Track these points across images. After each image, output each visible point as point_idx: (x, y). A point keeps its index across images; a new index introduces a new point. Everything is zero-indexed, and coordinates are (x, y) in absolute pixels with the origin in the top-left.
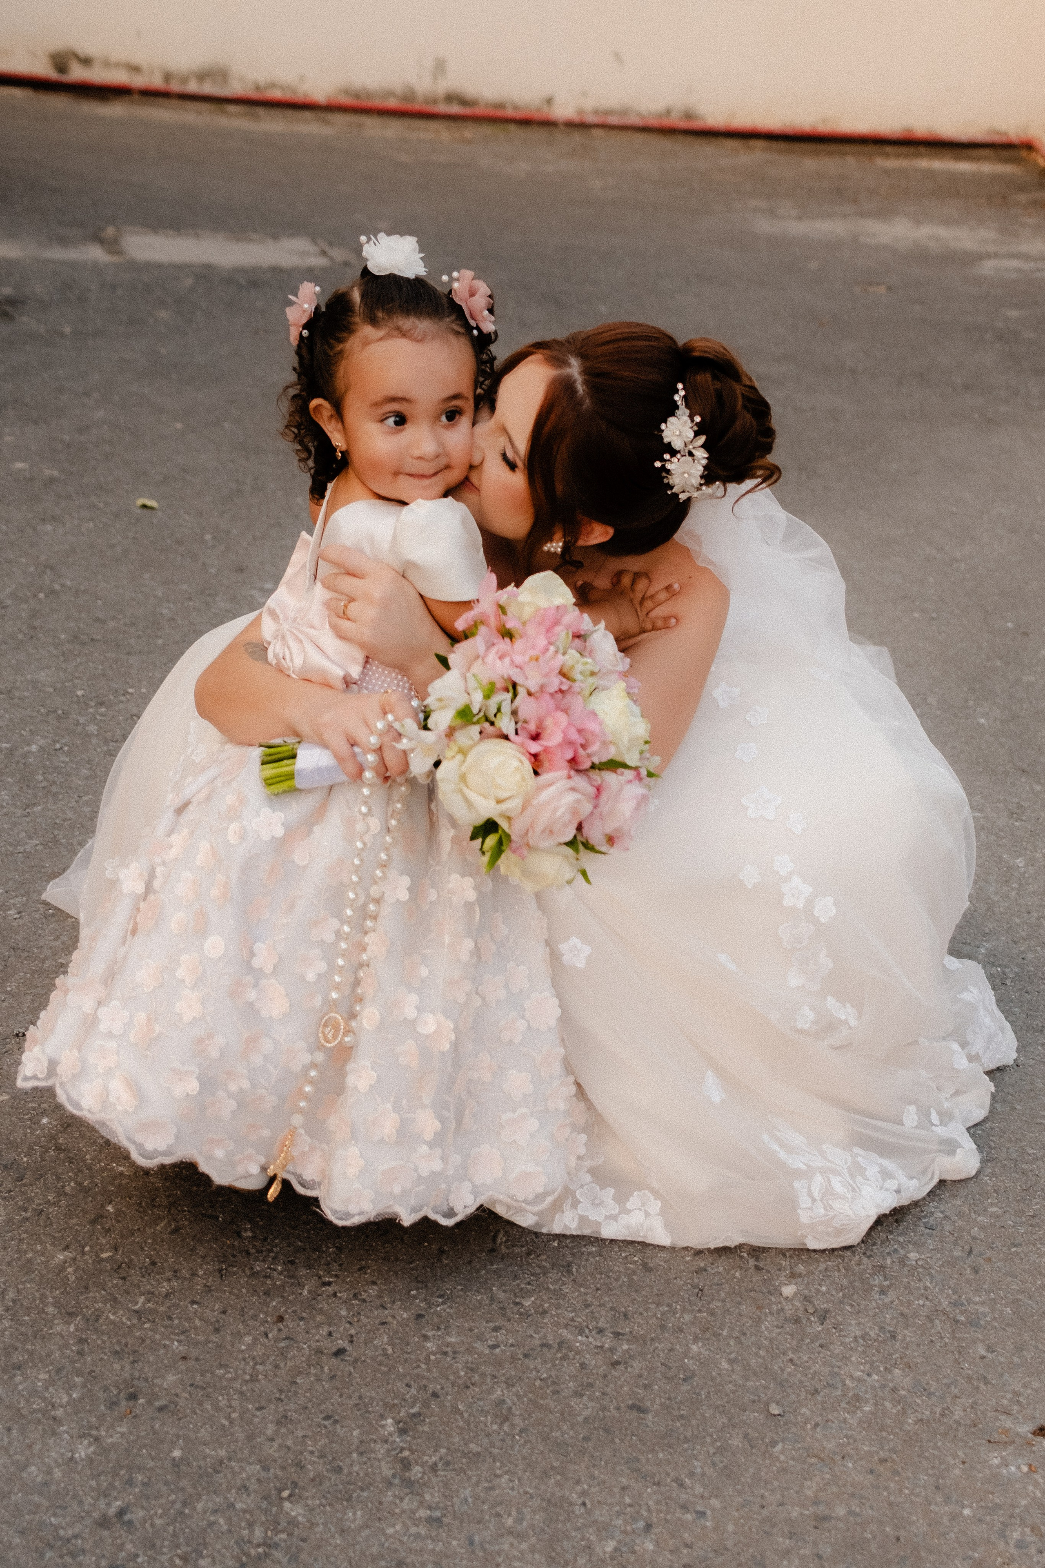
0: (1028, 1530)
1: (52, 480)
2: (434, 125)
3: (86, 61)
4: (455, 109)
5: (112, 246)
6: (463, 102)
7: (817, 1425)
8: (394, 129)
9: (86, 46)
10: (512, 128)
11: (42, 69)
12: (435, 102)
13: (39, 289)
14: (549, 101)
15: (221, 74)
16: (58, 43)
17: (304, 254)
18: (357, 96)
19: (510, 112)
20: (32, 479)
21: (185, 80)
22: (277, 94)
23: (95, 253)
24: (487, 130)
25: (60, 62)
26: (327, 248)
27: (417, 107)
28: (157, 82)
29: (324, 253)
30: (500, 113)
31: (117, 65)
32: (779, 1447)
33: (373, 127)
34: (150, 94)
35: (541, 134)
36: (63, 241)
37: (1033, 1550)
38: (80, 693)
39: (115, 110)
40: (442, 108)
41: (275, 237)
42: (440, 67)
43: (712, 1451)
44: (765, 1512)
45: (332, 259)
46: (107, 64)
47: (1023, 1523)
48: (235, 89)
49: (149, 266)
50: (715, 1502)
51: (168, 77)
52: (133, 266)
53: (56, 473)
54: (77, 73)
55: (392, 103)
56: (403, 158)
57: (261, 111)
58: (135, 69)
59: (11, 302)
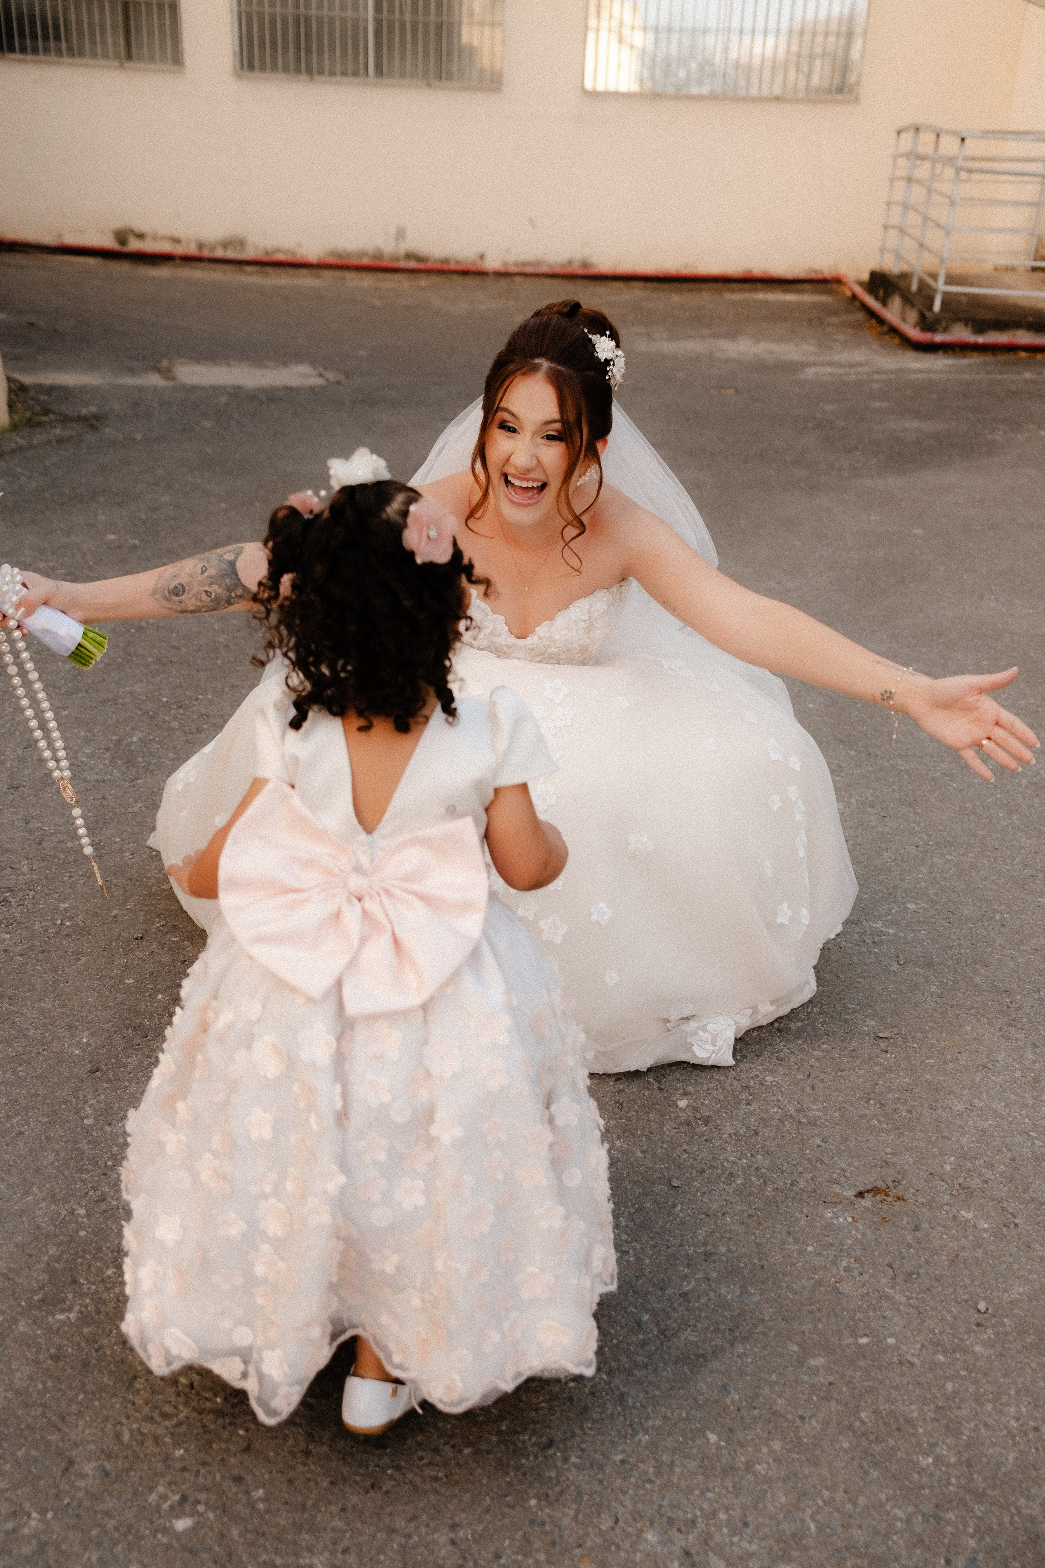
0: (852, 1260)
1: (135, 547)
2: (397, 277)
3: (141, 236)
4: (413, 264)
5: (167, 374)
6: (419, 259)
7: (704, 1193)
8: (367, 281)
9: (140, 224)
10: (455, 277)
11: (108, 242)
12: (398, 259)
13: (116, 407)
14: (482, 257)
15: (240, 243)
16: (119, 223)
17: (306, 376)
18: (340, 256)
19: (453, 266)
20: (120, 547)
21: (213, 248)
22: (281, 257)
23: (155, 380)
24: (436, 280)
25: (122, 236)
26: (322, 370)
27: (384, 264)
28: (193, 250)
29: (321, 375)
30: (446, 267)
31: (163, 238)
32: (679, 1208)
33: (353, 280)
34: (188, 259)
35: (476, 281)
36: (131, 371)
37: (856, 1273)
38: (164, 699)
39: (163, 272)
40: (402, 264)
41: (285, 364)
42: (401, 234)
43: (632, 1211)
44: (670, 1251)
45: (327, 380)
46: (155, 238)
47: (849, 1255)
48: (250, 253)
49: (194, 388)
50: (636, 1245)
51: (200, 246)
52: (183, 387)
53: (137, 542)
54: (134, 245)
55: (366, 261)
56: (376, 302)
57: (269, 270)
58: (177, 241)
59: (96, 417)
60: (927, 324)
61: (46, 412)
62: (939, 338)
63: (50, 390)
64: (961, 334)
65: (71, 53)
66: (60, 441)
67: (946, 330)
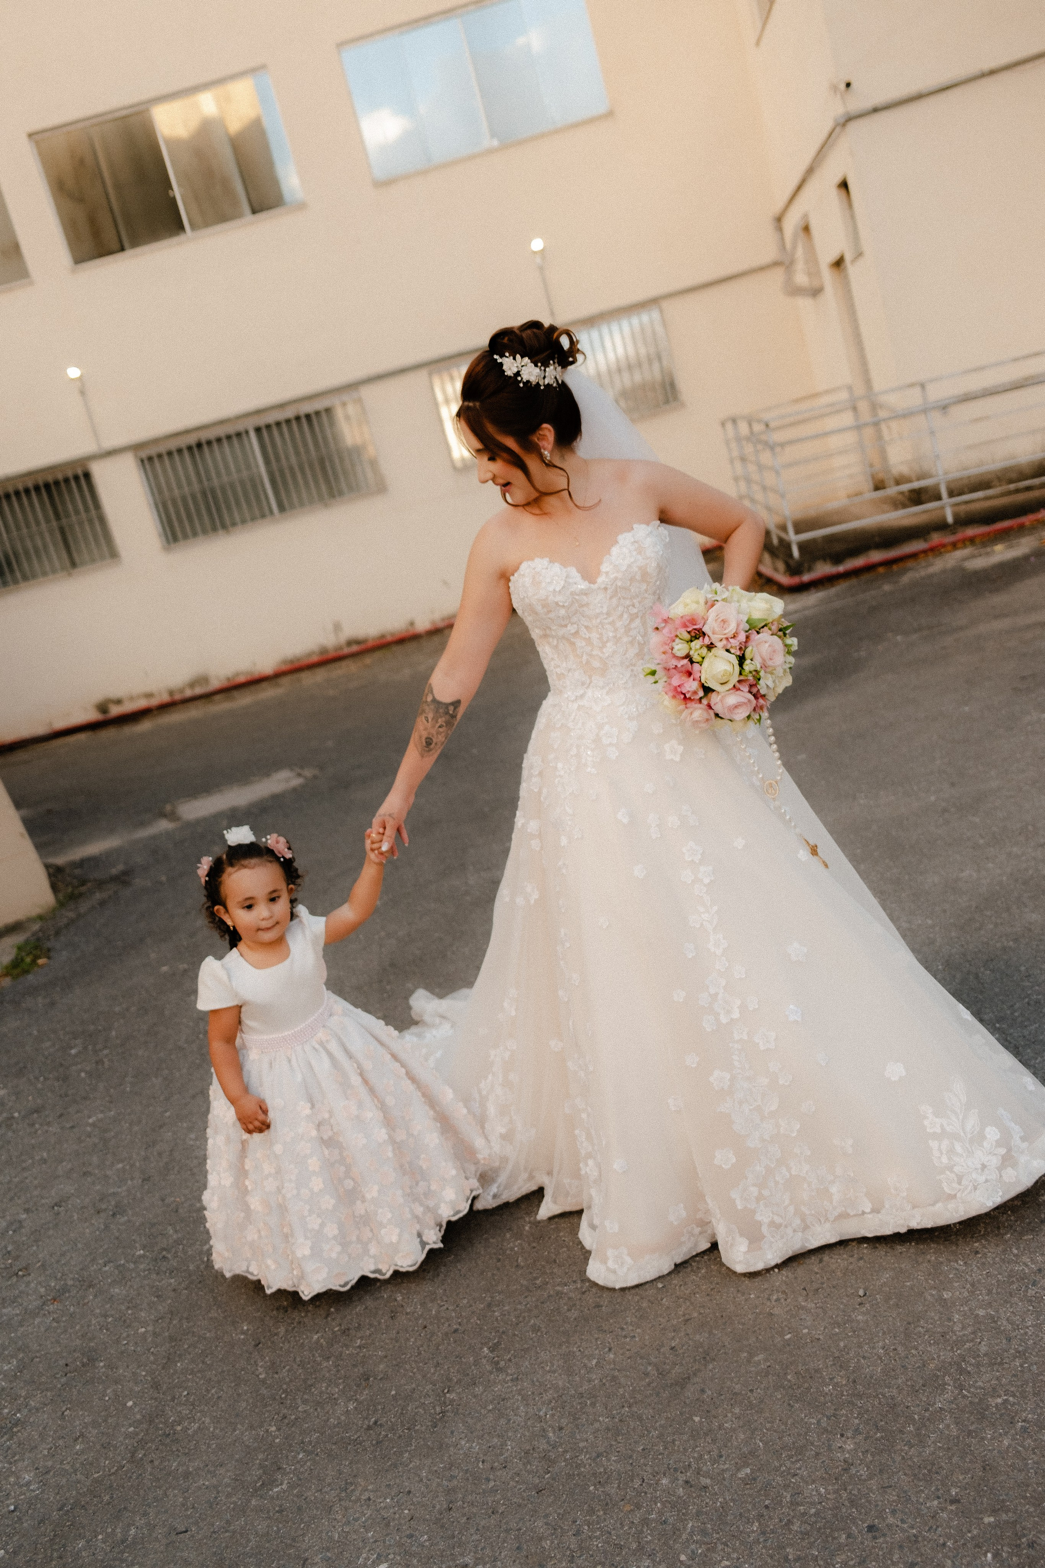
0: (780, 1294)
1: (185, 971)
2: (344, 664)
3: (119, 702)
4: (355, 648)
5: (172, 816)
6: (357, 642)
7: (681, 1285)
8: (320, 675)
9: (114, 692)
10: (394, 648)
11: (93, 716)
12: (341, 648)
13: (139, 859)
14: (412, 624)
15: (203, 680)
16: (99, 696)
17: (287, 780)
18: (292, 662)
19: (389, 638)
20: (174, 974)
21: (181, 691)
22: (242, 679)
23: (164, 825)
24: (378, 655)
25: (103, 708)
26: (299, 771)
27: (330, 656)
28: (165, 698)
29: (299, 775)
30: (384, 641)
31: (139, 697)
32: (665, 1300)
33: (308, 679)
34: (164, 708)
35: (410, 646)
36: (142, 824)
37: (783, 1300)
39: (145, 726)
40: (346, 651)
41: (268, 775)
42: (338, 626)
43: (634, 1311)
44: (661, 1327)
45: (305, 778)
46: (132, 699)
47: (778, 1291)
48: (215, 684)
49: (198, 822)
50: (638, 1330)
51: (171, 693)
52: (189, 825)
53: (185, 966)
54: (115, 711)
55: (315, 659)
56: (331, 692)
57: (235, 693)
58: (149, 695)
59: (125, 873)
60: (794, 569)
61: (83, 883)
62: (806, 578)
63: (82, 863)
64: (824, 569)
65: (25, 578)
66: (102, 903)
67: (810, 569)
